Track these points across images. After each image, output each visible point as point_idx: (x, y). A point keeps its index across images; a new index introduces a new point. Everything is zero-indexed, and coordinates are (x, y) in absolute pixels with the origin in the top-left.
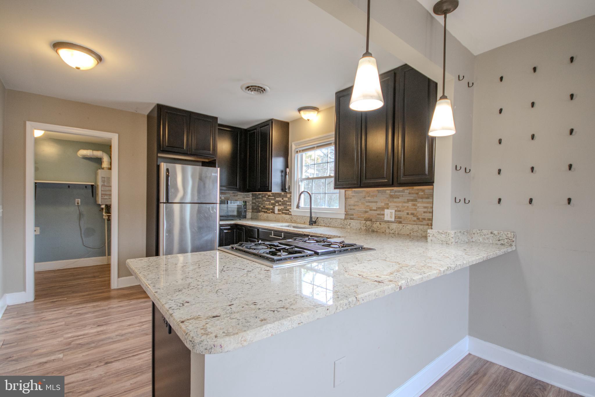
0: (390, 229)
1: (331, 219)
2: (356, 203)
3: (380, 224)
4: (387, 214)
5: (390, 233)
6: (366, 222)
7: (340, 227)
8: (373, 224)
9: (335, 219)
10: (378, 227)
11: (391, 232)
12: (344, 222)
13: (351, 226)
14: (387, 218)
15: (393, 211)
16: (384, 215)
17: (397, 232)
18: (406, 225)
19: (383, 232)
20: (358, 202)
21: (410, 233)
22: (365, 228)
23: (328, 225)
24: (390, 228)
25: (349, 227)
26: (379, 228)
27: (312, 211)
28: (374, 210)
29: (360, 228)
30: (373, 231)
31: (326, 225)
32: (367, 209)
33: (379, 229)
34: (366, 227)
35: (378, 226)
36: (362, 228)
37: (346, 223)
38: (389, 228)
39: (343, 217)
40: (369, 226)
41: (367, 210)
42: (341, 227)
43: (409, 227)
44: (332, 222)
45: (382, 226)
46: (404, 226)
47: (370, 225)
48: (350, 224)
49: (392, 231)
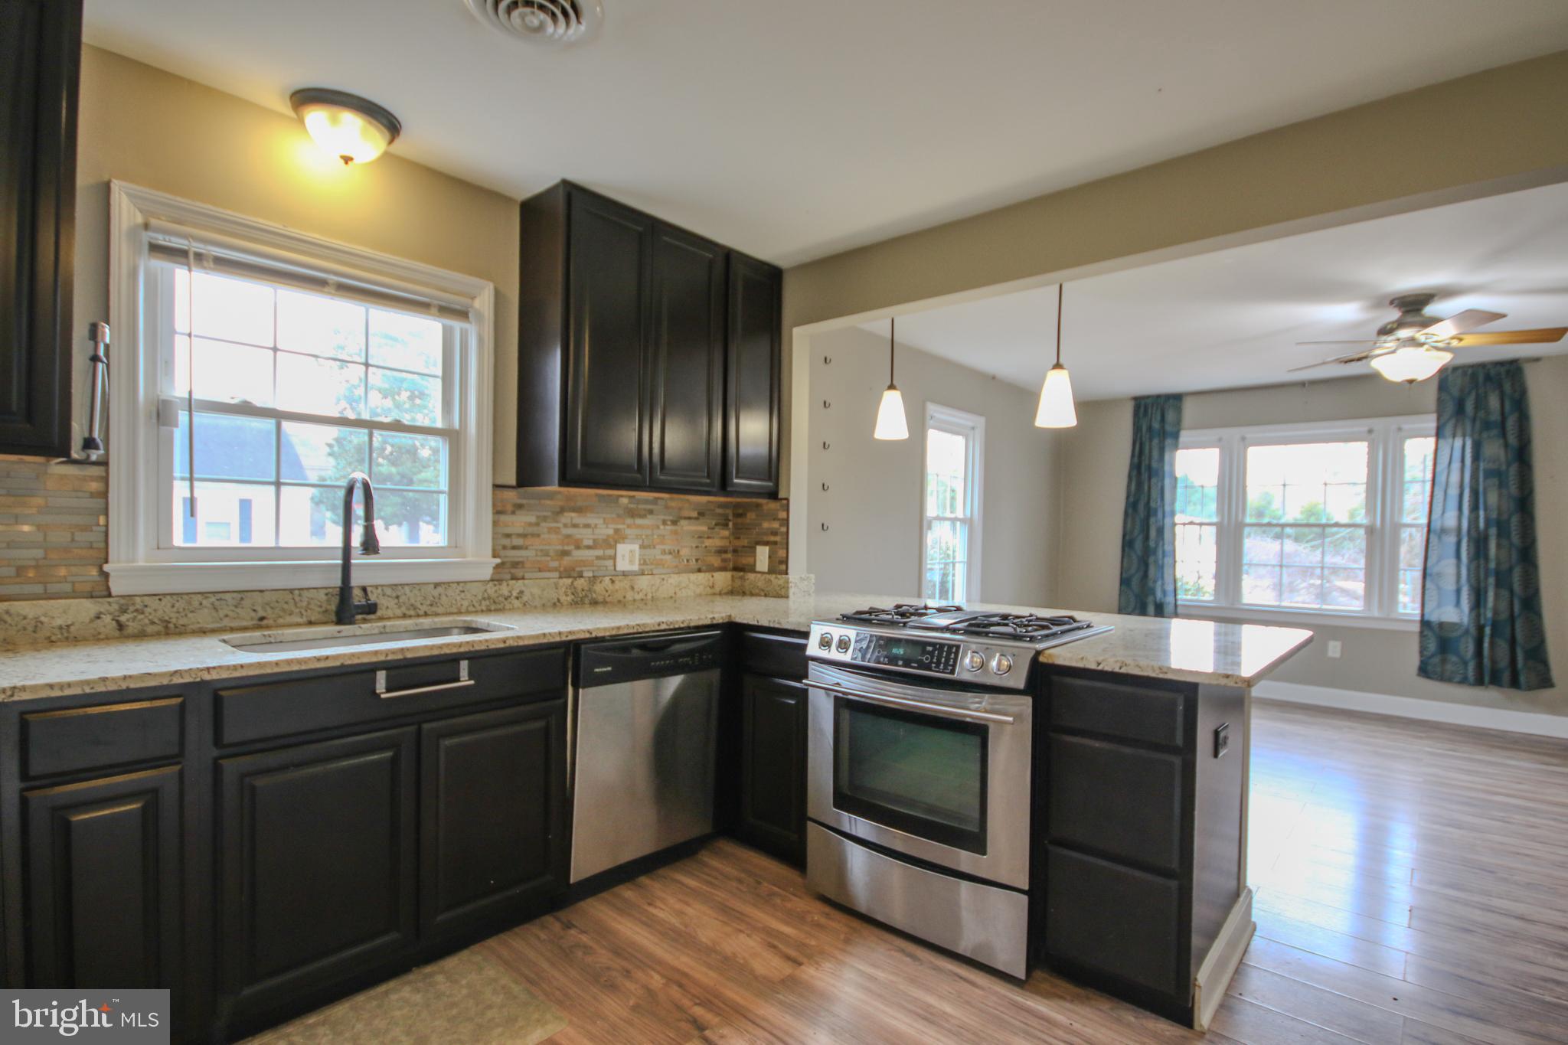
0: (636, 590)
1: (436, 585)
2: (530, 530)
3: (613, 582)
4: (623, 556)
5: (634, 600)
6: (572, 583)
7: (479, 608)
8: (593, 586)
9: (458, 583)
10: (607, 591)
11: (638, 597)
12: (496, 591)
13: (525, 598)
14: (623, 565)
15: (636, 547)
16: (614, 558)
17: (649, 597)
18: (668, 576)
19: (619, 602)
20: (537, 524)
21: (675, 593)
22: (573, 597)
23: (424, 608)
24: (636, 587)
25: (517, 603)
26: (609, 592)
27: (353, 561)
28: (589, 547)
29: (556, 600)
30: (595, 603)
31: (412, 613)
32: (568, 544)
33: (609, 596)
34: (573, 594)
35: (607, 588)
36: (563, 598)
37: (506, 593)
38: (632, 588)
39: (487, 573)
40: (583, 590)
41: (566, 548)
42: (484, 608)
43: (674, 579)
44: (444, 598)
45: (618, 585)
46: (663, 579)
47: (586, 588)
48: (521, 592)
49: (641, 594)
